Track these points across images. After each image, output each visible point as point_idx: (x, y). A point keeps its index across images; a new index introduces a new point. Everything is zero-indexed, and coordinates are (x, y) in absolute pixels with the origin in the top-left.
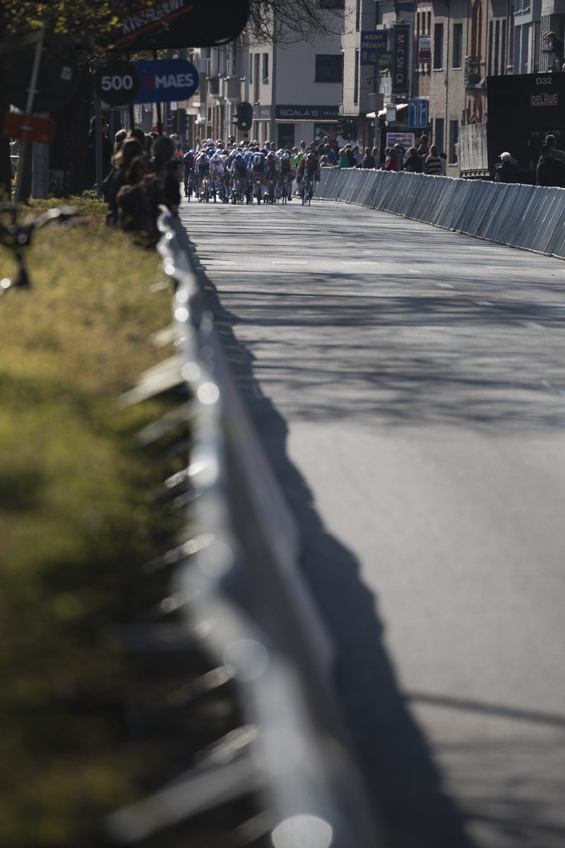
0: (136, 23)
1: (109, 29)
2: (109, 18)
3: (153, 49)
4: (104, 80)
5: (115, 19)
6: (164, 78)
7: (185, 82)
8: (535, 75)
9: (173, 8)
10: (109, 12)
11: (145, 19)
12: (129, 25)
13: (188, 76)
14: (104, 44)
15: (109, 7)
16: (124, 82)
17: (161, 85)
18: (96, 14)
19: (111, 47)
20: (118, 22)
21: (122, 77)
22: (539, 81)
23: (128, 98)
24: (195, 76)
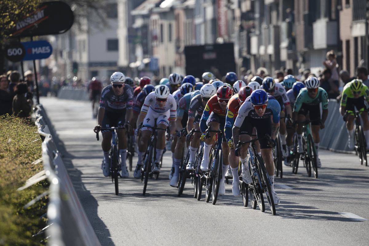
0: (23, 24)
1: (10, 27)
2: (10, 22)
3: (31, 36)
4: (9, 51)
5: (12, 23)
6: (36, 49)
7: (46, 50)
8: (206, 45)
9: (39, 18)
10: (9, 20)
11: (26, 23)
12: (19, 25)
13: (47, 48)
14: (8, 34)
15: (9, 18)
16: (18, 52)
17: (35, 53)
18: (3, 21)
19: (11, 35)
20: (13, 24)
21: (17, 49)
22: (207, 48)
23: (20, 59)
24: (51, 48)
